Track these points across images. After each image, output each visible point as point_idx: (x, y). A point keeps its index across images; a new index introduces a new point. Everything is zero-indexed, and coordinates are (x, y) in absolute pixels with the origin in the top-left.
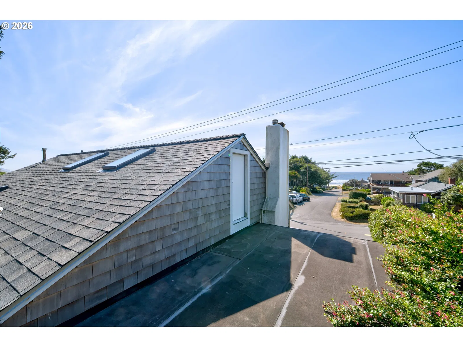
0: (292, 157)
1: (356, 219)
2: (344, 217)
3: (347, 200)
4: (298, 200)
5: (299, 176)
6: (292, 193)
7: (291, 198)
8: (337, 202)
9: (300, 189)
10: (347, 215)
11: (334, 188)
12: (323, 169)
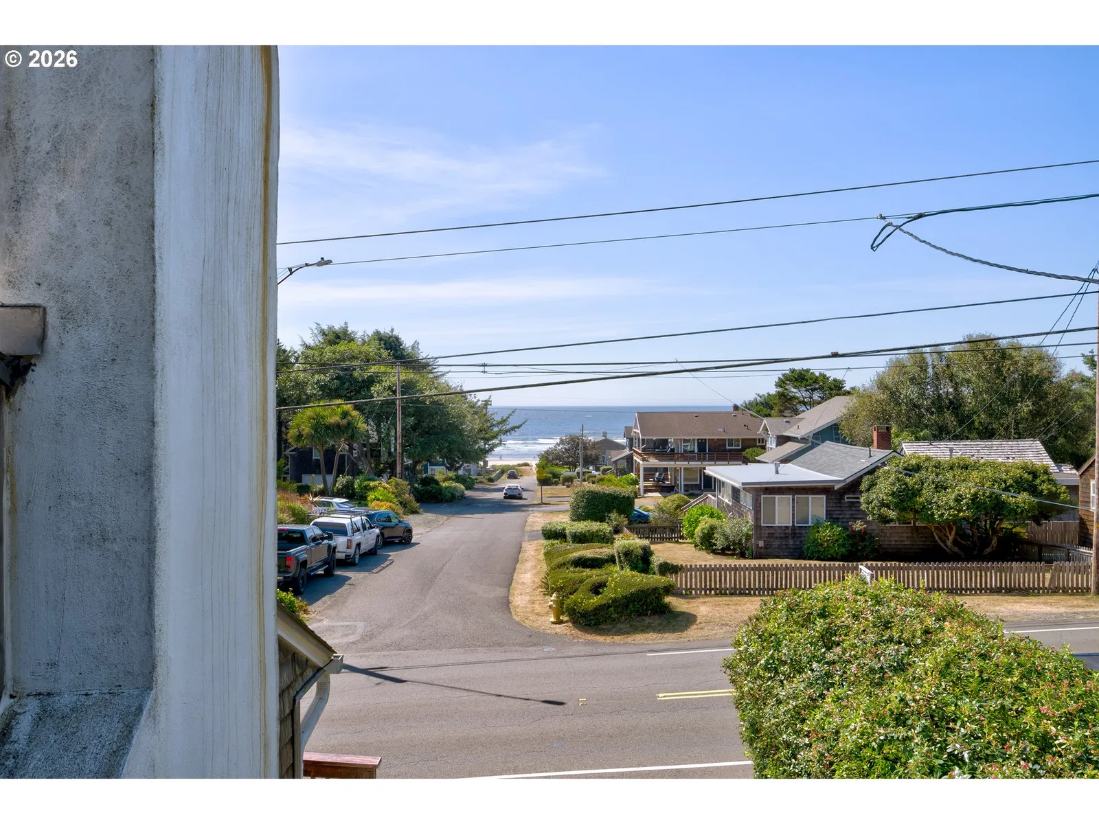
0: (331, 337)
1: (614, 620)
2: (563, 613)
3: (564, 529)
4: (359, 545)
5: (362, 426)
6: (329, 513)
7: (323, 539)
8: (526, 538)
9: (368, 488)
10: (575, 603)
11: (505, 476)
12: (462, 393)
